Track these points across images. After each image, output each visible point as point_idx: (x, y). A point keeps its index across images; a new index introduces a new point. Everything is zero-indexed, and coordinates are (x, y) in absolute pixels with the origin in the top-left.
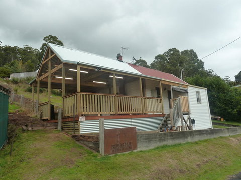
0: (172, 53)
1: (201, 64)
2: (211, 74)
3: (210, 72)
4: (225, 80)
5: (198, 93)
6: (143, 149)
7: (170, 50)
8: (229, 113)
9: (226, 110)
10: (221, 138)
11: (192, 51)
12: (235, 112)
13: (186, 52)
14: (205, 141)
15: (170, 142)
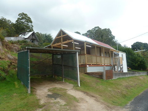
0: (96, 29)
1: (114, 37)
2: (116, 42)
3: (116, 41)
4: (124, 46)
5: (122, 55)
6: (115, 79)
7: (96, 28)
8: (134, 65)
9: (132, 64)
10: (136, 76)
11: (109, 29)
12: (137, 65)
13: (105, 29)
14: (131, 77)
15: (121, 77)
